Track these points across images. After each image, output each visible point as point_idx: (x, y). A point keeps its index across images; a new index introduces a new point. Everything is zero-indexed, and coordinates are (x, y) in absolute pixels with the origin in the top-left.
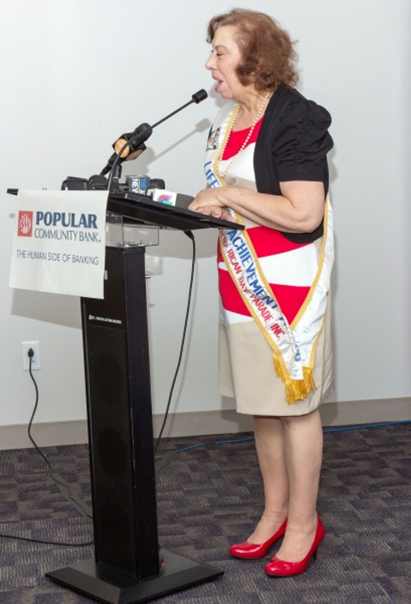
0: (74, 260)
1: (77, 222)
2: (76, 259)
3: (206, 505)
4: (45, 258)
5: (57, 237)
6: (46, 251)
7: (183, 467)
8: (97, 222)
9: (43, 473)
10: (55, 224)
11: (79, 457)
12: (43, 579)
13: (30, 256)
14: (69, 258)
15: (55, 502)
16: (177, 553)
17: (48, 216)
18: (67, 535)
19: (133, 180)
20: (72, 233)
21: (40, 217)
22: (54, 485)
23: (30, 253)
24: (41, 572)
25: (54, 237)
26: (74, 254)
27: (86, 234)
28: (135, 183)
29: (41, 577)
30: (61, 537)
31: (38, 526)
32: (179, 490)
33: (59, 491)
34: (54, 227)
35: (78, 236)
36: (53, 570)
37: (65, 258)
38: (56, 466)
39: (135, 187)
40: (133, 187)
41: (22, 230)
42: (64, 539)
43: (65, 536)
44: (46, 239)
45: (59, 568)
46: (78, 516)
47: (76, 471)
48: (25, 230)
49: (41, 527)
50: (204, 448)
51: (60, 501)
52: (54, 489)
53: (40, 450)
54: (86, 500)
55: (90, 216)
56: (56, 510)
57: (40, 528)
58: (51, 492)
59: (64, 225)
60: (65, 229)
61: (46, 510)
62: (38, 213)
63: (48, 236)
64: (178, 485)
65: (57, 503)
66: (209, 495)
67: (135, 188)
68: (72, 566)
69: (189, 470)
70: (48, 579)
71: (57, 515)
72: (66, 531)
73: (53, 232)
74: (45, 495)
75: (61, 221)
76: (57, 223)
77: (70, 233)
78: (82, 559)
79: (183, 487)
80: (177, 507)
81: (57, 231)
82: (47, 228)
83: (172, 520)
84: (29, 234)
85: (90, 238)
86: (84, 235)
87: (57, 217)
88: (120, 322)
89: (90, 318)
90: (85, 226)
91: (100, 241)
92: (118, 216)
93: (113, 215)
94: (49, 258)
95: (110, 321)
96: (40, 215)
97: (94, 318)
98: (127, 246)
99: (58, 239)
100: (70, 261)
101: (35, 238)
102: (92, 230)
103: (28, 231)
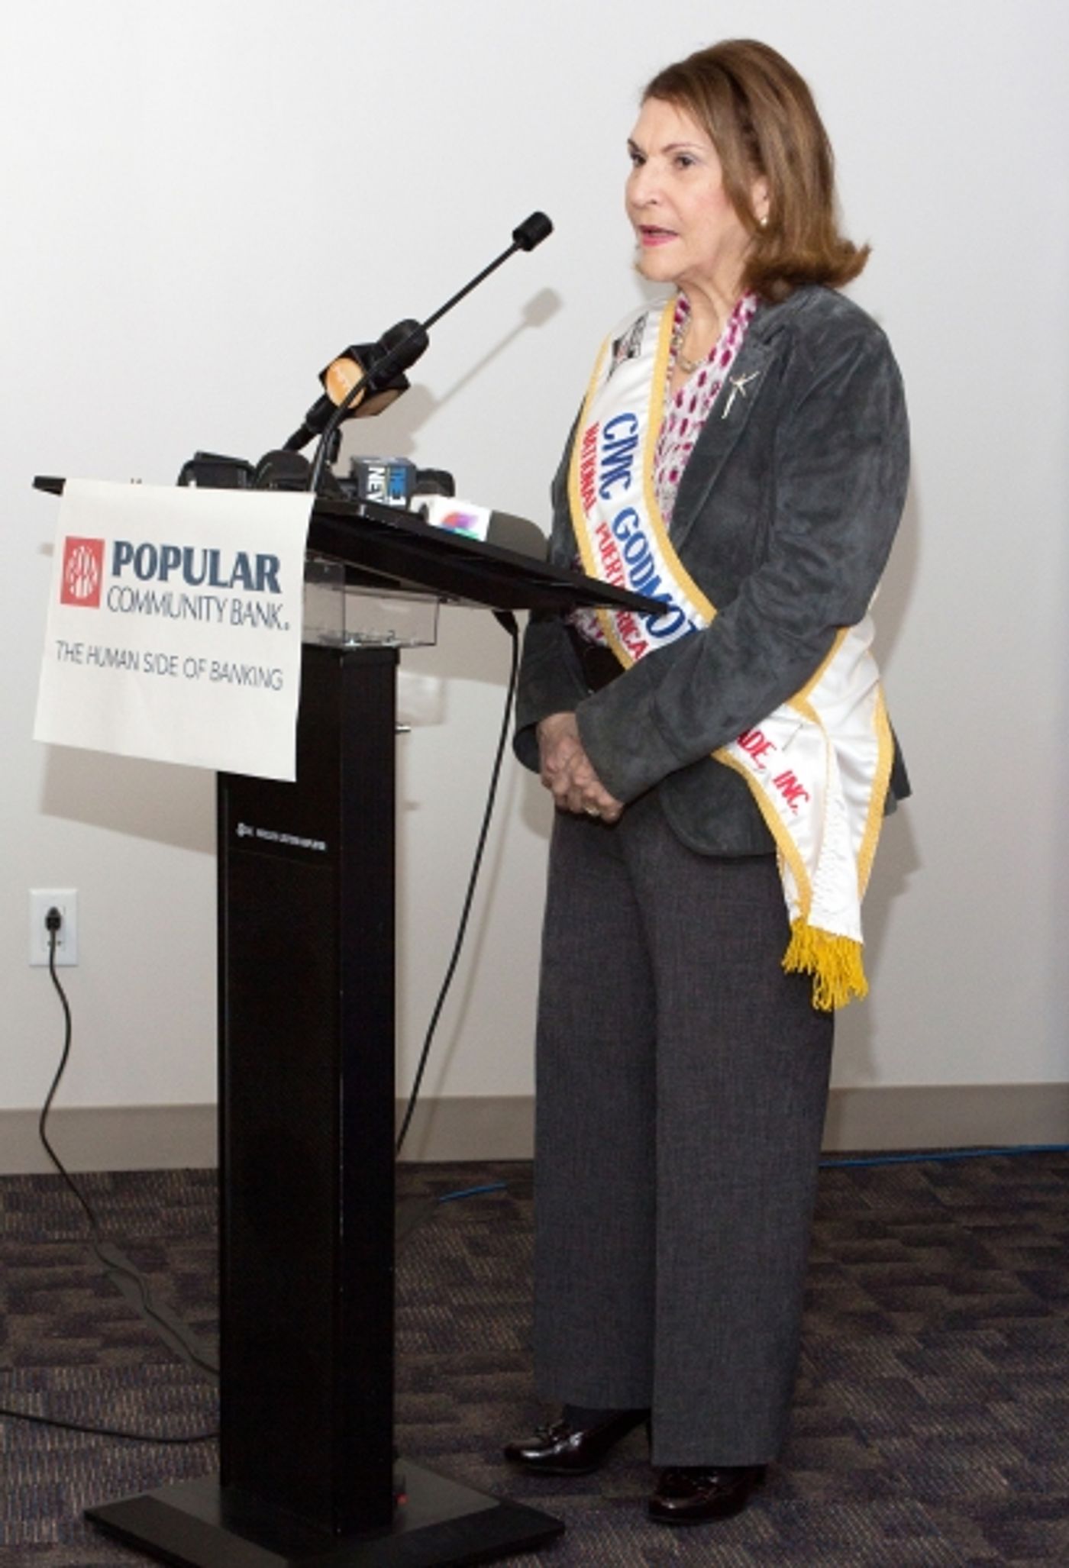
0: (215, 675)
1: (225, 574)
2: (221, 673)
3: (512, 1347)
4: (136, 667)
5: (168, 611)
6: (139, 648)
7: (450, 1243)
8: (280, 577)
9: (74, 1241)
10: (164, 577)
11: (168, 1204)
12: (76, 1527)
13: (92, 659)
14: (203, 670)
15: (107, 1320)
16: (438, 1471)
17: (147, 553)
18: (139, 1411)
19: (371, 469)
20: (213, 603)
21: (124, 557)
22: (105, 1276)
24: (71, 1509)
25: (161, 610)
26: (215, 660)
27: (249, 607)
28: (376, 479)
29: (71, 1520)
30: (124, 1414)
31: (62, 1384)
32: (439, 1302)
33: (118, 1293)
34: (162, 584)
35: (227, 611)
36: (102, 1502)
37: (191, 669)
38: (109, 1226)
39: (376, 487)
40: (370, 488)
41: (72, 590)
42: (133, 1420)
43: (135, 1413)
44: (137, 616)
45: (120, 1498)
46: (170, 1362)
47: (163, 1242)
48: (82, 589)
49: (71, 1385)
50: (503, 1195)
51: (120, 1318)
52: (103, 1287)
53: (71, 1178)
54: (192, 1320)
55: (261, 559)
56: (110, 1342)
57: (67, 1388)
58: (96, 1293)
59: (190, 579)
60: (192, 591)
61: (82, 1342)
62: (119, 545)
63: (145, 607)
64: (437, 1290)
65: (111, 1325)
66: (521, 1321)
67: (374, 491)
68: (154, 1493)
69: (465, 1251)
70: (91, 1526)
71: (114, 1357)
72: (136, 1399)
73: (159, 598)
74: (79, 1301)
75: (181, 569)
76: (171, 573)
77: (204, 602)
78: (181, 1477)
79: (451, 1295)
80: (434, 1347)
81: (171, 595)
82: (143, 587)
83: (423, 1382)
84: (93, 600)
85: (260, 617)
86: (244, 610)
87: (171, 556)
88: (321, 846)
89: (242, 830)
90: (248, 586)
91: (287, 627)
92: (332, 563)
93: (319, 560)
94: (148, 667)
95: (295, 840)
96: (124, 550)
97: (249, 831)
98: (352, 643)
99: (172, 615)
100: (205, 676)
101: (108, 610)
102: (265, 597)
103: (91, 590)
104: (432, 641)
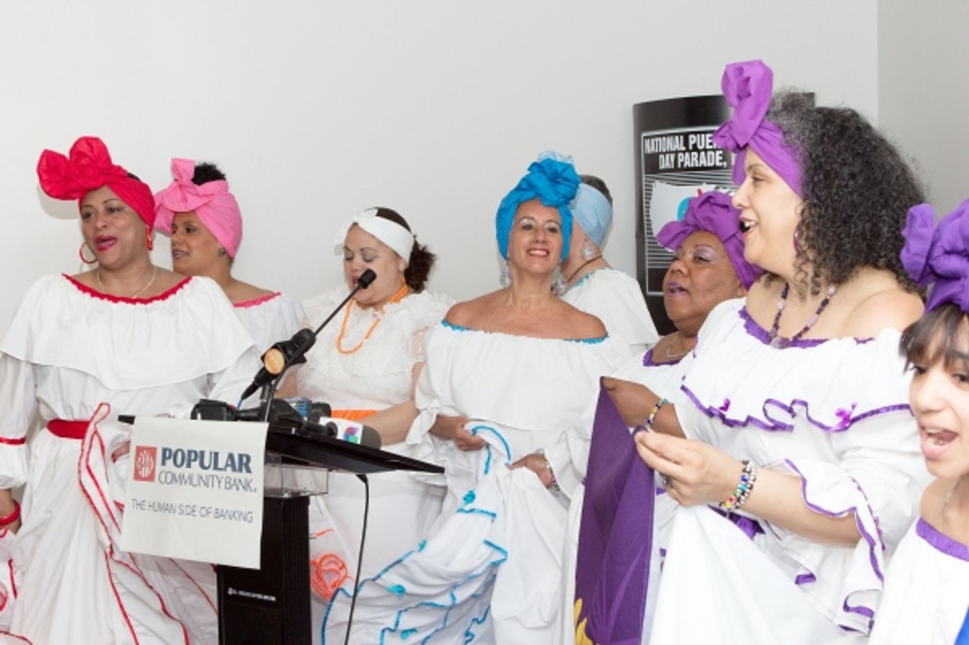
0: (217, 515)
1: (221, 464)
2: (219, 514)
4: (174, 511)
5: (191, 483)
6: (176, 502)
8: (251, 465)
10: (189, 466)
13: (151, 508)
14: (210, 512)
17: (180, 454)
20: (215, 479)
21: (167, 455)
23: (151, 504)
25: (188, 482)
26: (217, 507)
27: (235, 480)
34: (189, 469)
35: (223, 484)
37: (204, 512)
41: (140, 473)
44: (176, 486)
48: (145, 472)
55: (241, 456)
59: (202, 466)
60: (204, 473)
62: (165, 450)
63: (179, 481)
73: (186, 476)
75: (197, 462)
76: (193, 464)
77: (211, 478)
81: (193, 475)
82: (177, 471)
84: (151, 478)
85: (241, 485)
86: (232, 482)
87: (193, 456)
88: (273, 599)
89: (231, 591)
90: (234, 469)
91: (255, 490)
92: (276, 456)
93: (271, 455)
94: (180, 512)
95: (260, 596)
96: (168, 452)
97: (235, 592)
98: (286, 496)
99: (193, 485)
100: (211, 516)
101: (159, 483)
102: (243, 475)
103: (150, 473)
104: (325, 491)
